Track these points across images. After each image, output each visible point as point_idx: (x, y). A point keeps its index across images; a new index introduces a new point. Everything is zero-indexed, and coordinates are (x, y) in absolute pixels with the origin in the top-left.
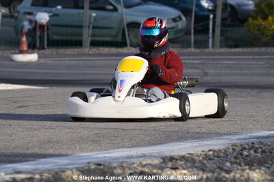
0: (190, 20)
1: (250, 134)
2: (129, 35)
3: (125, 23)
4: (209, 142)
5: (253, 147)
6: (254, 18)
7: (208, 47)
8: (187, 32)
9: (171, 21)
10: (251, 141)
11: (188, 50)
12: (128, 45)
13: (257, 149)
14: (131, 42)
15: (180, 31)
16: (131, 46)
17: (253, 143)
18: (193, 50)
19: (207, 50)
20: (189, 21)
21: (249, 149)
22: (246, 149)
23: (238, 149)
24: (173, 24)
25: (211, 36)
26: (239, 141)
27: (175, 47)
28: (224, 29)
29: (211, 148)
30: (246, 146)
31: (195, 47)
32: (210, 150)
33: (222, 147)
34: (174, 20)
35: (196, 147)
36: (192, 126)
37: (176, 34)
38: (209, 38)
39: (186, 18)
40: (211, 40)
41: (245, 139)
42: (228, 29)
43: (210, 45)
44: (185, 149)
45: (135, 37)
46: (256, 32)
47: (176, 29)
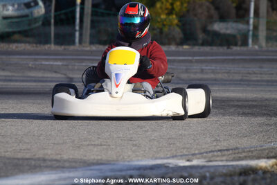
0: (50, 6)
7: (73, 43)
8: (46, 22)
9: (23, 6)
11: (47, 47)
15: (36, 20)
18: (53, 47)
19: (72, 48)
20: (47, 7)
24: (26, 11)
25: (77, 28)
27: (29, 42)
28: (95, 18)
31: (56, 43)
34: (28, 5)
37: (29, 25)
38: (76, 31)
39: (45, 4)
40: (77, 34)
42: (101, 19)
43: (77, 40)
47: (30, 18)
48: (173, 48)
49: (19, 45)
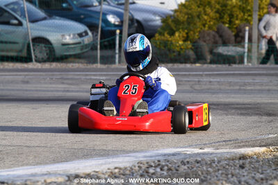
0: (97, 35)
1: (156, 152)
2: (34, 50)
3: (30, 38)
4: (115, 160)
5: (159, 165)
6: (161, 34)
7: (114, 63)
8: (94, 48)
9: (76, 36)
10: (158, 158)
11: (94, 66)
12: (34, 60)
13: (163, 166)
14: (36, 57)
15: (86, 46)
16: (36, 61)
17: (159, 161)
18: (99, 66)
19: (113, 66)
20: (95, 36)
21: (155, 167)
22: (152, 166)
23: (144, 167)
24: (79, 40)
25: (117, 51)
26: (145, 159)
27: (81, 63)
29: (117, 165)
30: (153, 164)
31: (102, 63)
32: (116, 168)
33: (128, 165)
34: (80, 35)
35: (102, 164)
36: (98, 143)
37: (82, 49)
38: (116, 54)
39: (93, 34)
40: (117, 56)
41: (151, 157)
43: (117, 61)
44: (90, 166)
45: (40, 52)
46: (162, 48)
47: (82, 44)
48: (188, 66)
49: (74, 64)
